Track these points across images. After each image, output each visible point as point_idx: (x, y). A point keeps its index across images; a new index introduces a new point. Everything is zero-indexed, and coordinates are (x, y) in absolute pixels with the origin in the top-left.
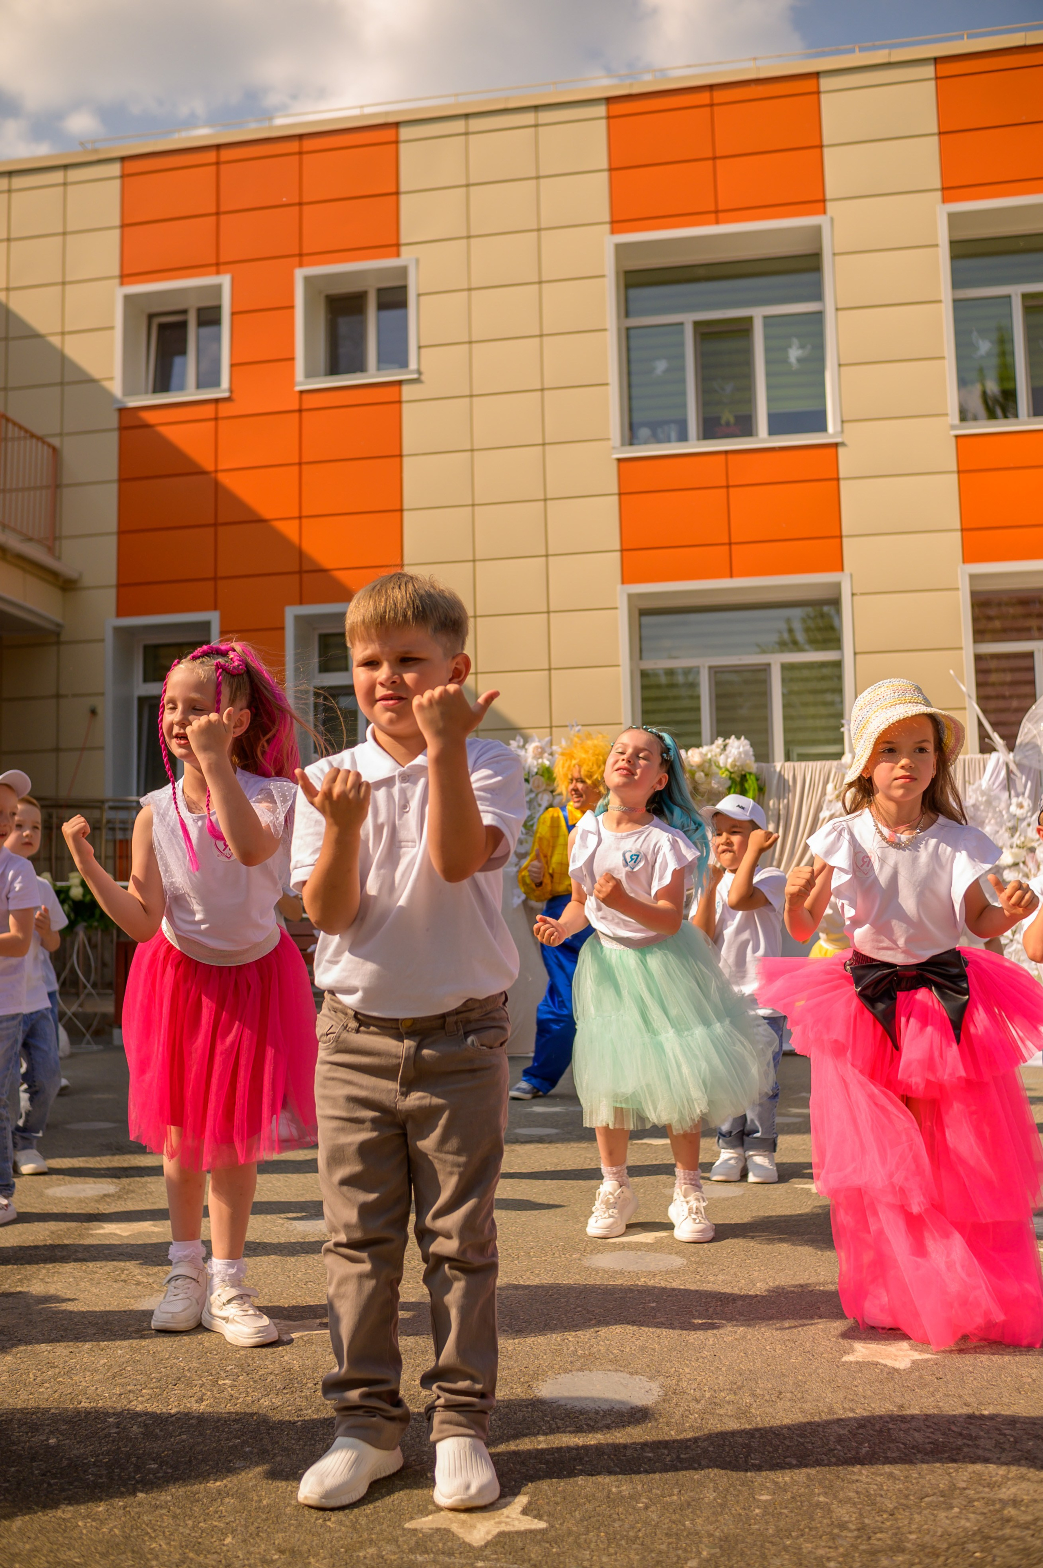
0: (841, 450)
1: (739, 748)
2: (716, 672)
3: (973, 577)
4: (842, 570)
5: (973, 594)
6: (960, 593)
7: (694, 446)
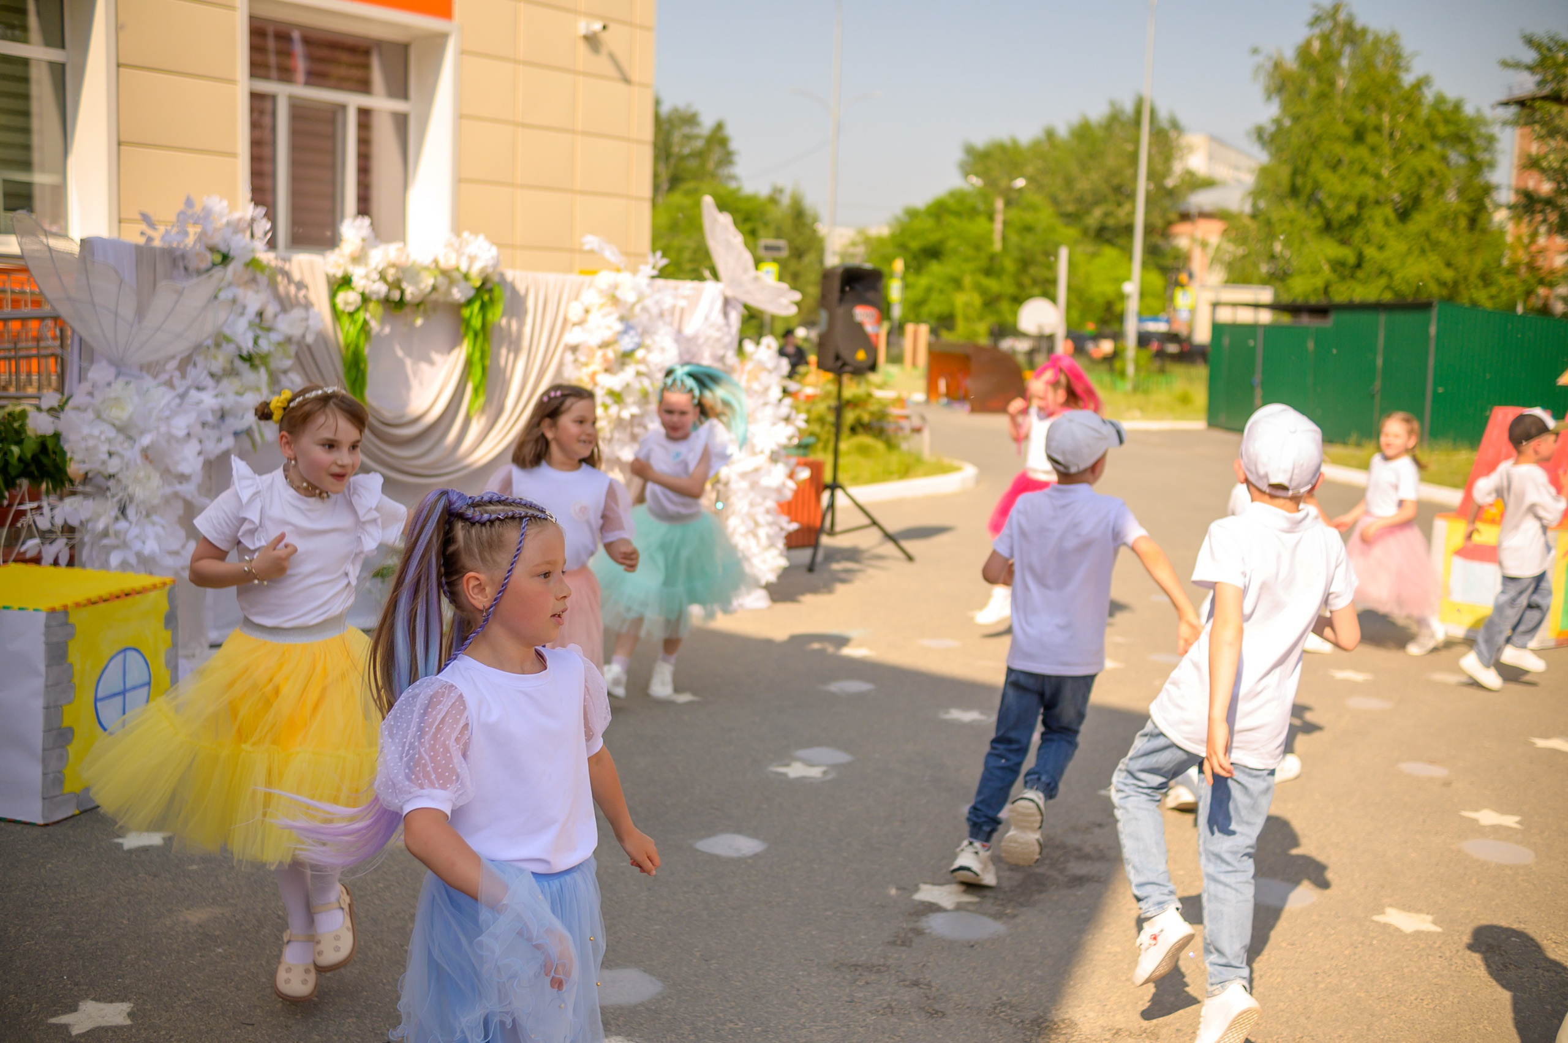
5: (250, 16)
6: (238, 14)
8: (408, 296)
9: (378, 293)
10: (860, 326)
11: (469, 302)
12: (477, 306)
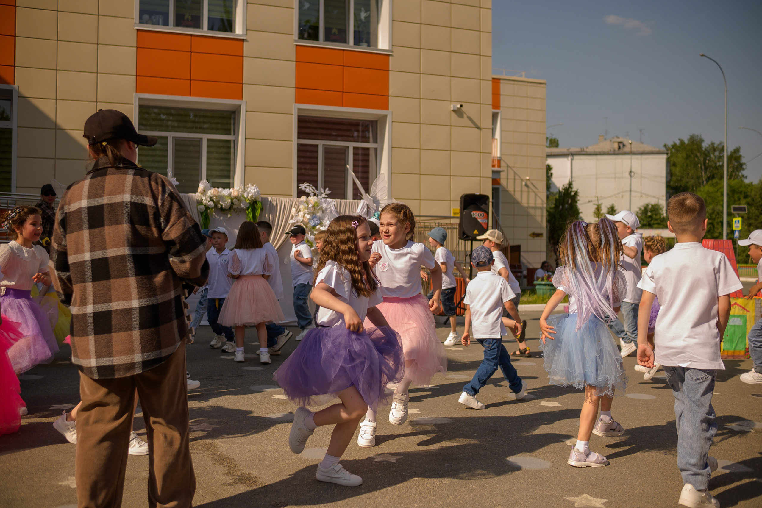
0: (245, 43)
1: (254, 190)
2: (176, 140)
3: (299, 110)
4: (242, 99)
5: (298, 116)
6: (293, 116)
7: (171, 29)
8: (223, 206)
9: (210, 205)
10: (475, 219)
11: (248, 208)
12: (250, 210)
